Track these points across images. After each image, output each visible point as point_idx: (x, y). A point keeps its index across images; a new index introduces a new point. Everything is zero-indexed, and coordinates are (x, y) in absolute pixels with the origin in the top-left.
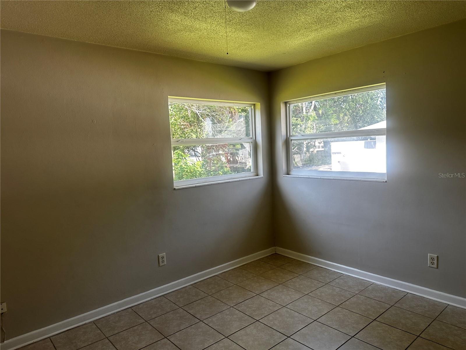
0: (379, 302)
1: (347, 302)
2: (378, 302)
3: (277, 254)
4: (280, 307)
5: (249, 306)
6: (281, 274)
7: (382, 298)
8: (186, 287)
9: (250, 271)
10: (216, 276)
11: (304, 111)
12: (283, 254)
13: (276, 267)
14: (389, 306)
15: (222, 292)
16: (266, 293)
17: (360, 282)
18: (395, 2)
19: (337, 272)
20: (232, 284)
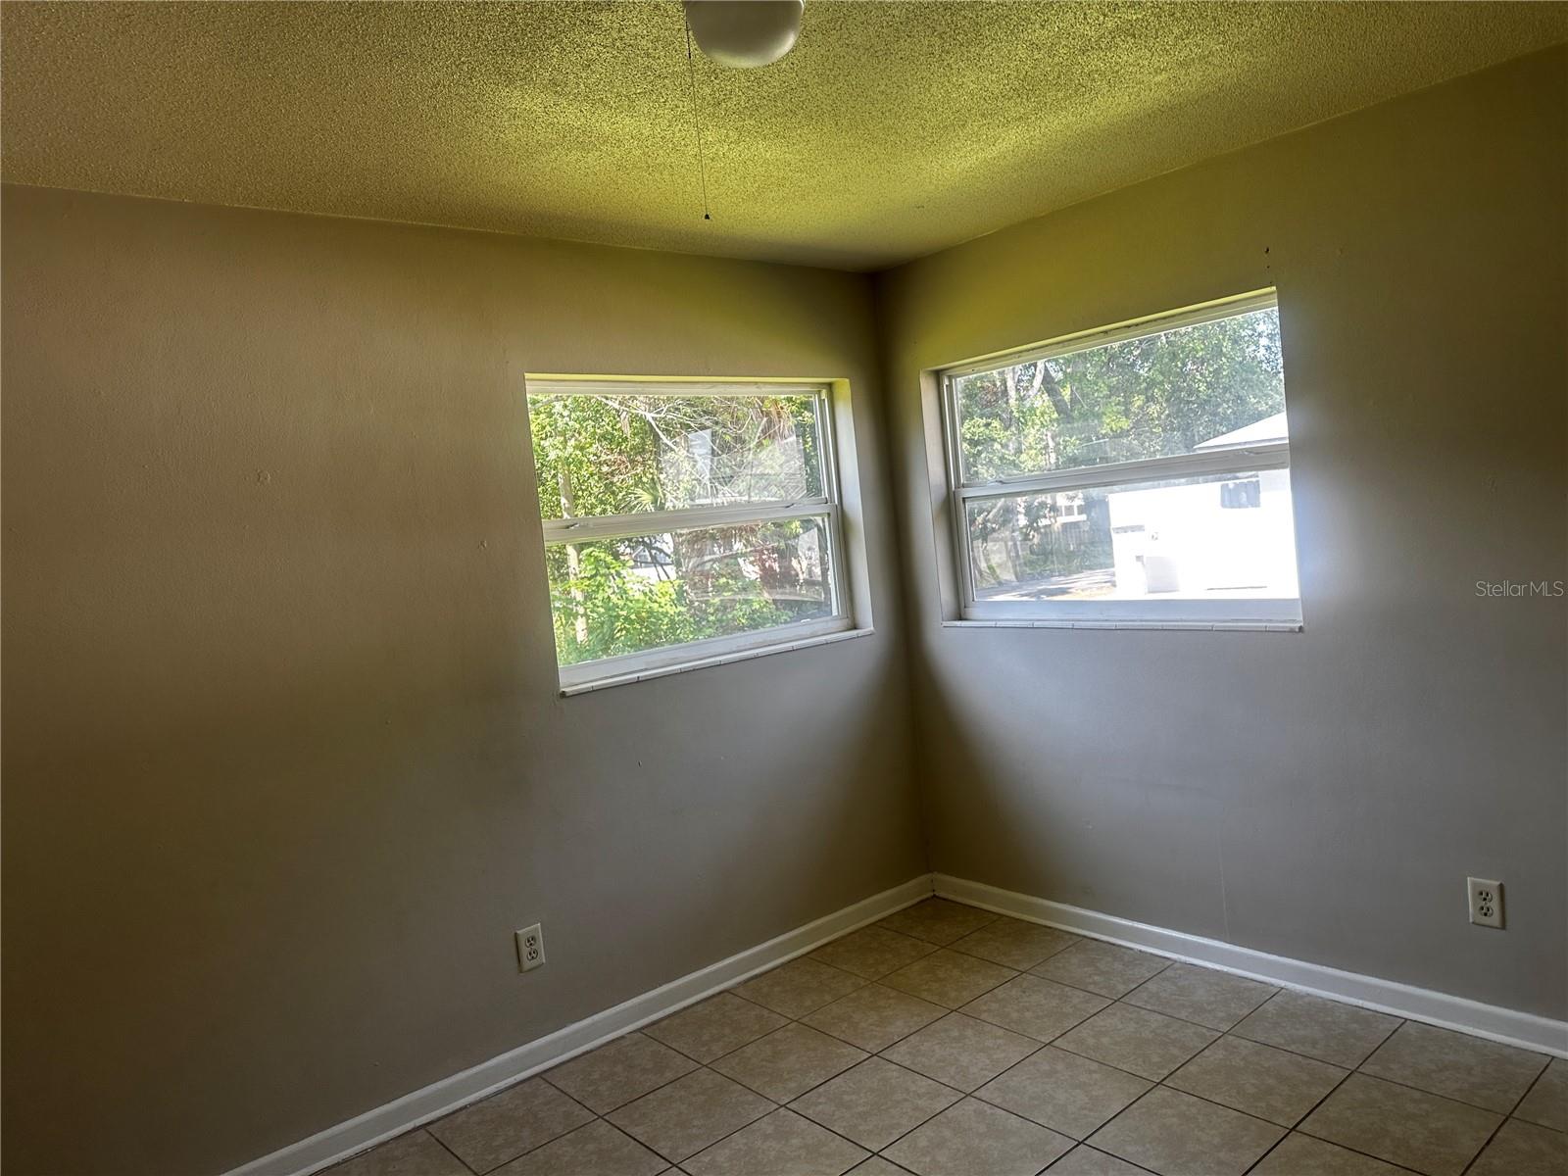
0: (1305, 1062)
1: (1192, 1068)
2: (1300, 1058)
3: (938, 897)
4: (955, 1099)
5: (846, 1098)
6: (956, 973)
7: (1314, 1044)
8: (622, 1037)
9: (844, 967)
10: (726, 994)
11: (1012, 393)
12: (959, 899)
13: (938, 947)
14: (1341, 1075)
15: (749, 1050)
16: (903, 1048)
17: (1235, 988)
18: (1290, 5)
19: (1152, 954)
20: (784, 1022)
